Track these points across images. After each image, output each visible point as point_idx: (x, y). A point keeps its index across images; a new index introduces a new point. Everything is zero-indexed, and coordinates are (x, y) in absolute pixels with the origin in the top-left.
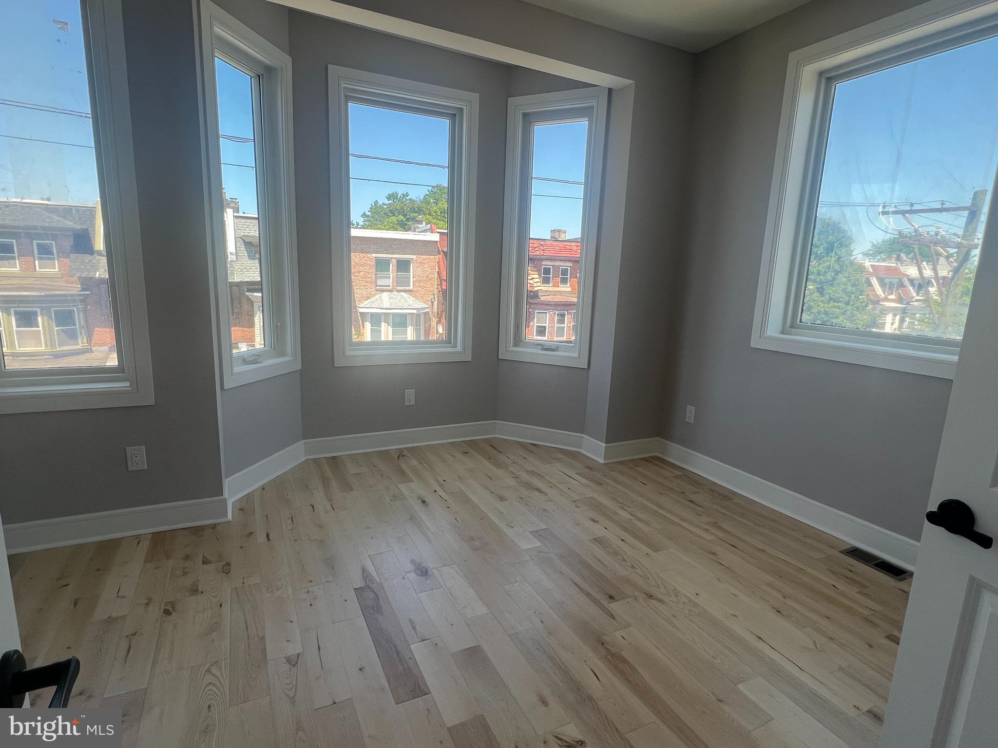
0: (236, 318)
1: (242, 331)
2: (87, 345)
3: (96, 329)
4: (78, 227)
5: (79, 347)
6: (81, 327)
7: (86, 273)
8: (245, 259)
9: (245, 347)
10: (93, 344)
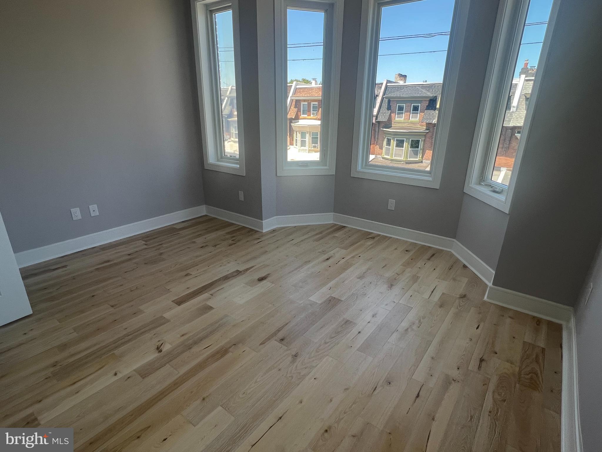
0: (504, 151)
1: (506, 160)
2: (421, 159)
3: (427, 151)
4: (431, 95)
5: (417, 159)
6: (421, 149)
7: (429, 121)
8: (523, 111)
9: (505, 170)
10: (424, 158)
